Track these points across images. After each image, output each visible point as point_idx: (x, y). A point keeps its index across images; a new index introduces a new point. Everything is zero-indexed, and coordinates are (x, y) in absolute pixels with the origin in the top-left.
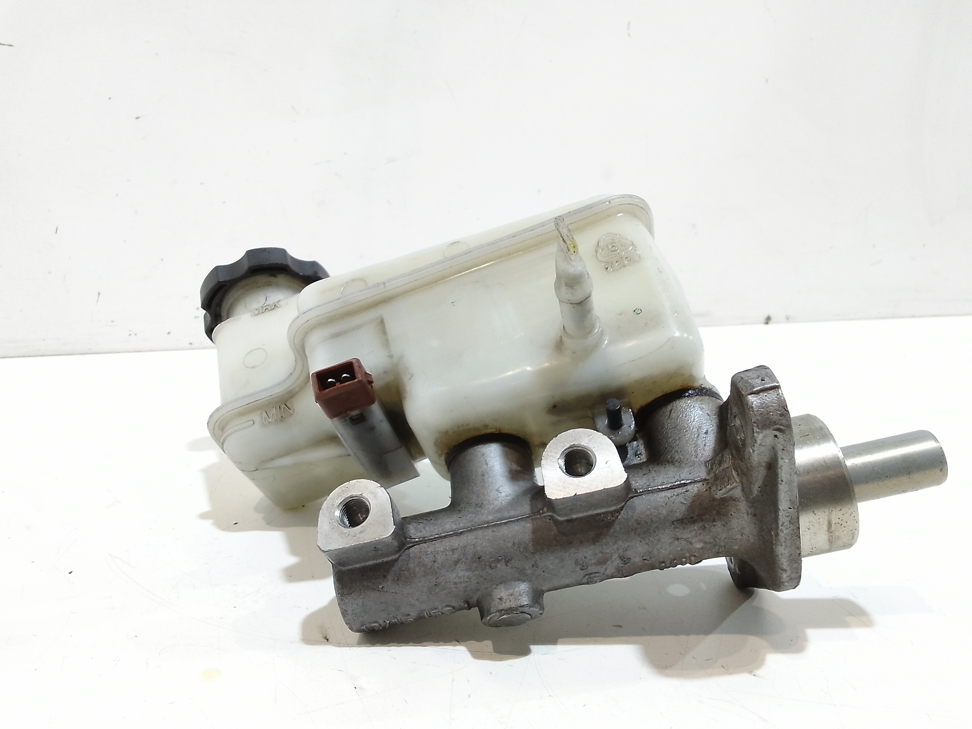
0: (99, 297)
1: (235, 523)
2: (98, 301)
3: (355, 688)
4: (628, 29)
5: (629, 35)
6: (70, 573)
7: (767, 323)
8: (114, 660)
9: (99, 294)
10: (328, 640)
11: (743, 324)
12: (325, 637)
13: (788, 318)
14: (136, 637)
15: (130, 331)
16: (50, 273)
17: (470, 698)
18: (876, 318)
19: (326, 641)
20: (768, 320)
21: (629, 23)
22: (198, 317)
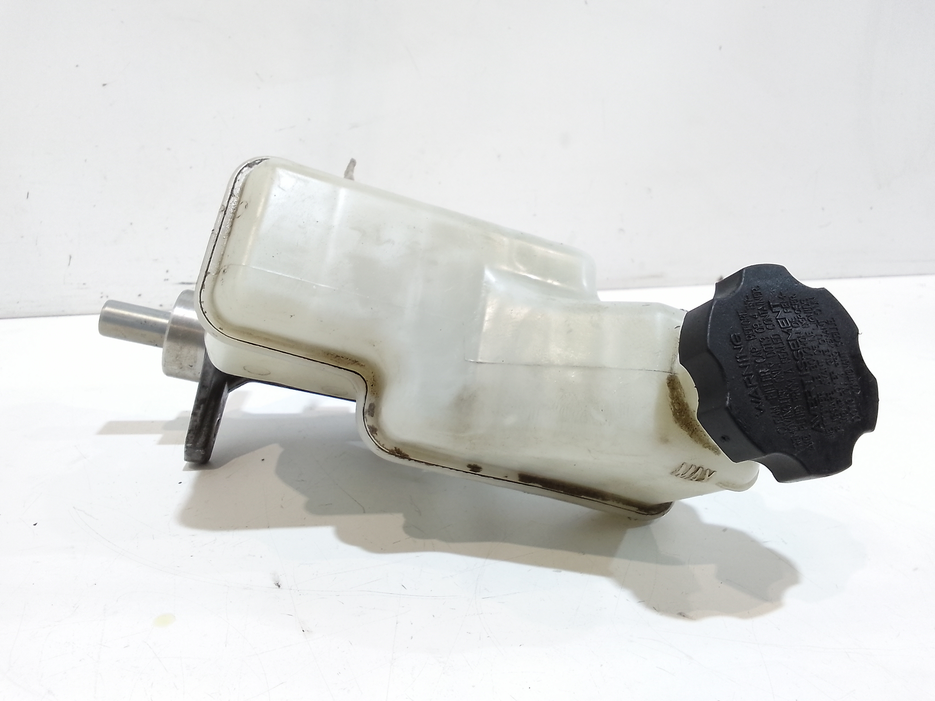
0: (70, 260)
2: (69, 264)
3: (303, 631)
6: (35, 525)
8: (74, 607)
9: (70, 257)
11: (697, 285)
12: (277, 584)
14: (95, 584)
15: (102, 293)
16: (22, 237)
17: (412, 639)
19: (278, 587)
22: (167, 280)
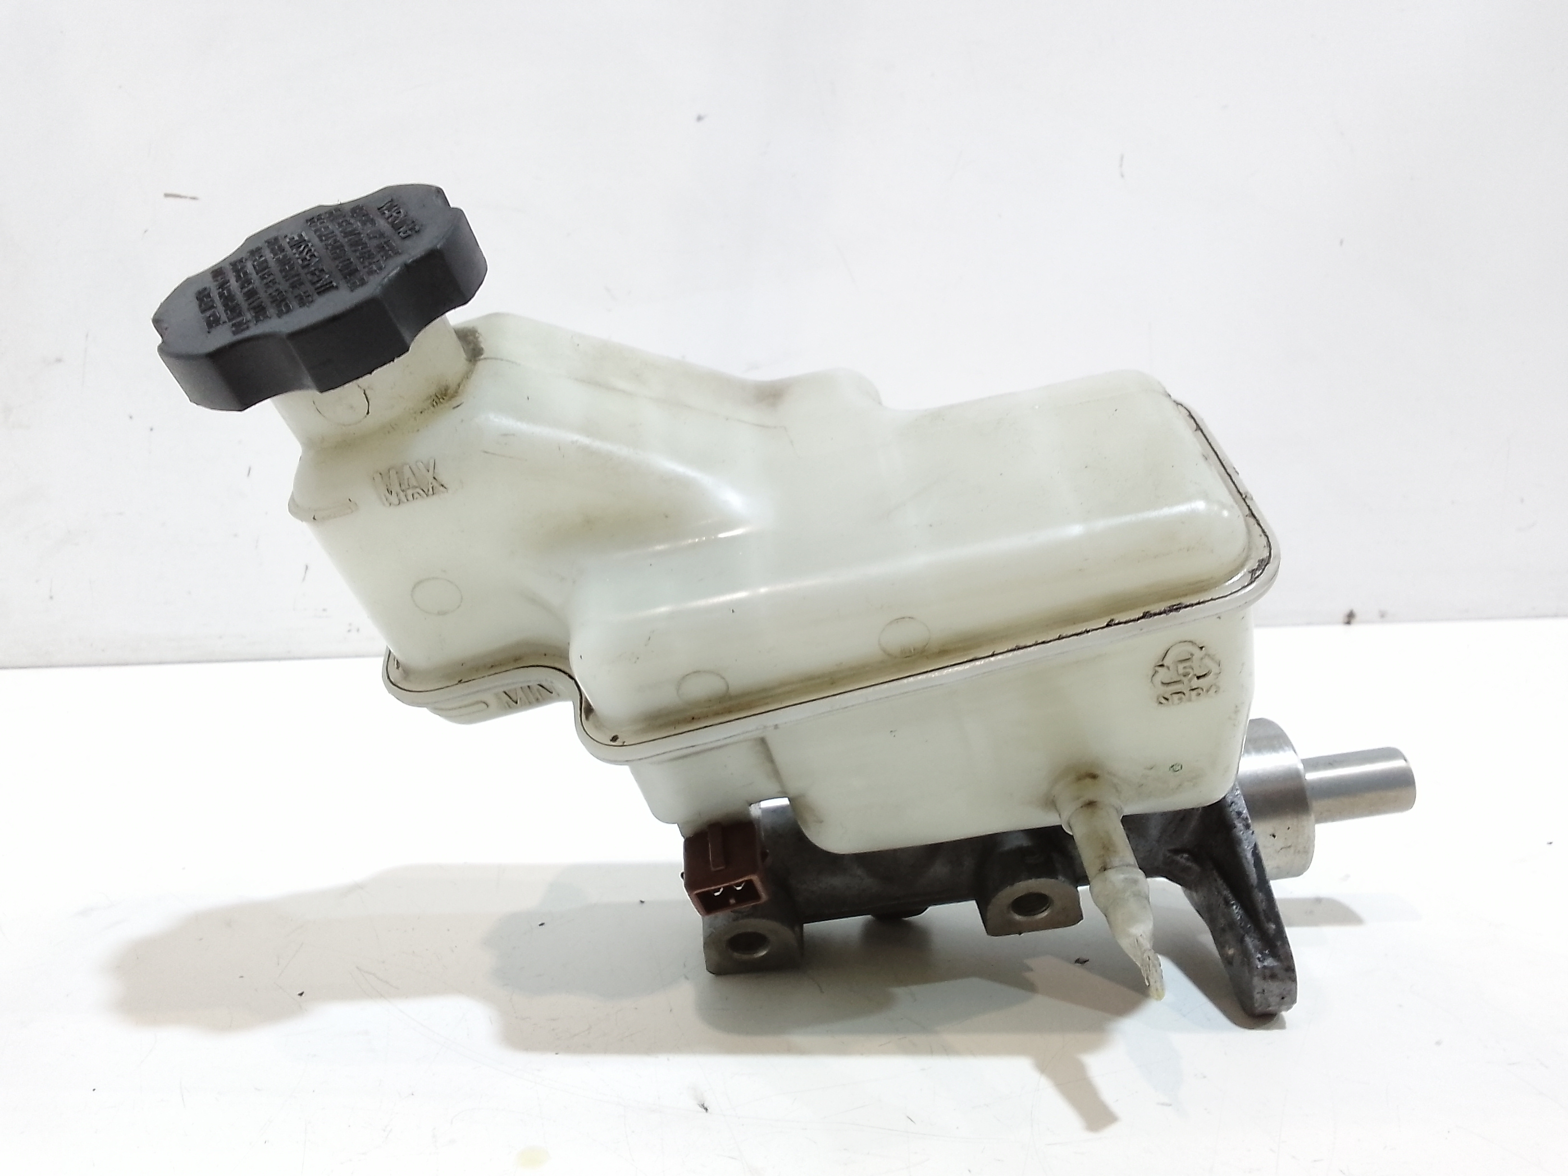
0: (306, 573)
1: (540, 923)
2: (305, 578)
4: (1121, 166)
5: (1122, 176)
6: (301, 994)
7: (1348, 623)
8: (381, 1131)
9: (307, 567)
10: (706, 1109)
11: (1309, 624)
12: (701, 1104)
13: (1383, 615)
14: (411, 1095)
15: (350, 624)
16: (236, 535)
18: (1527, 617)
19: (704, 1111)
20: (1350, 618)
21: (1122, 158)
